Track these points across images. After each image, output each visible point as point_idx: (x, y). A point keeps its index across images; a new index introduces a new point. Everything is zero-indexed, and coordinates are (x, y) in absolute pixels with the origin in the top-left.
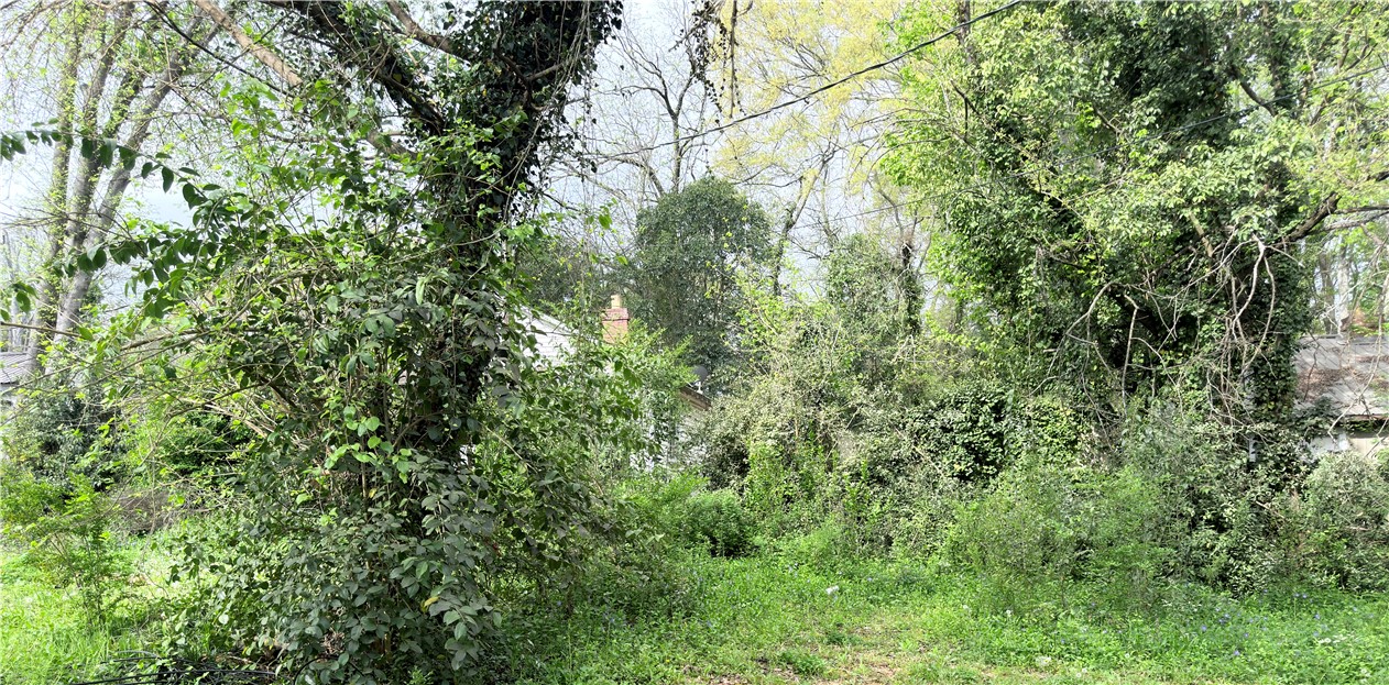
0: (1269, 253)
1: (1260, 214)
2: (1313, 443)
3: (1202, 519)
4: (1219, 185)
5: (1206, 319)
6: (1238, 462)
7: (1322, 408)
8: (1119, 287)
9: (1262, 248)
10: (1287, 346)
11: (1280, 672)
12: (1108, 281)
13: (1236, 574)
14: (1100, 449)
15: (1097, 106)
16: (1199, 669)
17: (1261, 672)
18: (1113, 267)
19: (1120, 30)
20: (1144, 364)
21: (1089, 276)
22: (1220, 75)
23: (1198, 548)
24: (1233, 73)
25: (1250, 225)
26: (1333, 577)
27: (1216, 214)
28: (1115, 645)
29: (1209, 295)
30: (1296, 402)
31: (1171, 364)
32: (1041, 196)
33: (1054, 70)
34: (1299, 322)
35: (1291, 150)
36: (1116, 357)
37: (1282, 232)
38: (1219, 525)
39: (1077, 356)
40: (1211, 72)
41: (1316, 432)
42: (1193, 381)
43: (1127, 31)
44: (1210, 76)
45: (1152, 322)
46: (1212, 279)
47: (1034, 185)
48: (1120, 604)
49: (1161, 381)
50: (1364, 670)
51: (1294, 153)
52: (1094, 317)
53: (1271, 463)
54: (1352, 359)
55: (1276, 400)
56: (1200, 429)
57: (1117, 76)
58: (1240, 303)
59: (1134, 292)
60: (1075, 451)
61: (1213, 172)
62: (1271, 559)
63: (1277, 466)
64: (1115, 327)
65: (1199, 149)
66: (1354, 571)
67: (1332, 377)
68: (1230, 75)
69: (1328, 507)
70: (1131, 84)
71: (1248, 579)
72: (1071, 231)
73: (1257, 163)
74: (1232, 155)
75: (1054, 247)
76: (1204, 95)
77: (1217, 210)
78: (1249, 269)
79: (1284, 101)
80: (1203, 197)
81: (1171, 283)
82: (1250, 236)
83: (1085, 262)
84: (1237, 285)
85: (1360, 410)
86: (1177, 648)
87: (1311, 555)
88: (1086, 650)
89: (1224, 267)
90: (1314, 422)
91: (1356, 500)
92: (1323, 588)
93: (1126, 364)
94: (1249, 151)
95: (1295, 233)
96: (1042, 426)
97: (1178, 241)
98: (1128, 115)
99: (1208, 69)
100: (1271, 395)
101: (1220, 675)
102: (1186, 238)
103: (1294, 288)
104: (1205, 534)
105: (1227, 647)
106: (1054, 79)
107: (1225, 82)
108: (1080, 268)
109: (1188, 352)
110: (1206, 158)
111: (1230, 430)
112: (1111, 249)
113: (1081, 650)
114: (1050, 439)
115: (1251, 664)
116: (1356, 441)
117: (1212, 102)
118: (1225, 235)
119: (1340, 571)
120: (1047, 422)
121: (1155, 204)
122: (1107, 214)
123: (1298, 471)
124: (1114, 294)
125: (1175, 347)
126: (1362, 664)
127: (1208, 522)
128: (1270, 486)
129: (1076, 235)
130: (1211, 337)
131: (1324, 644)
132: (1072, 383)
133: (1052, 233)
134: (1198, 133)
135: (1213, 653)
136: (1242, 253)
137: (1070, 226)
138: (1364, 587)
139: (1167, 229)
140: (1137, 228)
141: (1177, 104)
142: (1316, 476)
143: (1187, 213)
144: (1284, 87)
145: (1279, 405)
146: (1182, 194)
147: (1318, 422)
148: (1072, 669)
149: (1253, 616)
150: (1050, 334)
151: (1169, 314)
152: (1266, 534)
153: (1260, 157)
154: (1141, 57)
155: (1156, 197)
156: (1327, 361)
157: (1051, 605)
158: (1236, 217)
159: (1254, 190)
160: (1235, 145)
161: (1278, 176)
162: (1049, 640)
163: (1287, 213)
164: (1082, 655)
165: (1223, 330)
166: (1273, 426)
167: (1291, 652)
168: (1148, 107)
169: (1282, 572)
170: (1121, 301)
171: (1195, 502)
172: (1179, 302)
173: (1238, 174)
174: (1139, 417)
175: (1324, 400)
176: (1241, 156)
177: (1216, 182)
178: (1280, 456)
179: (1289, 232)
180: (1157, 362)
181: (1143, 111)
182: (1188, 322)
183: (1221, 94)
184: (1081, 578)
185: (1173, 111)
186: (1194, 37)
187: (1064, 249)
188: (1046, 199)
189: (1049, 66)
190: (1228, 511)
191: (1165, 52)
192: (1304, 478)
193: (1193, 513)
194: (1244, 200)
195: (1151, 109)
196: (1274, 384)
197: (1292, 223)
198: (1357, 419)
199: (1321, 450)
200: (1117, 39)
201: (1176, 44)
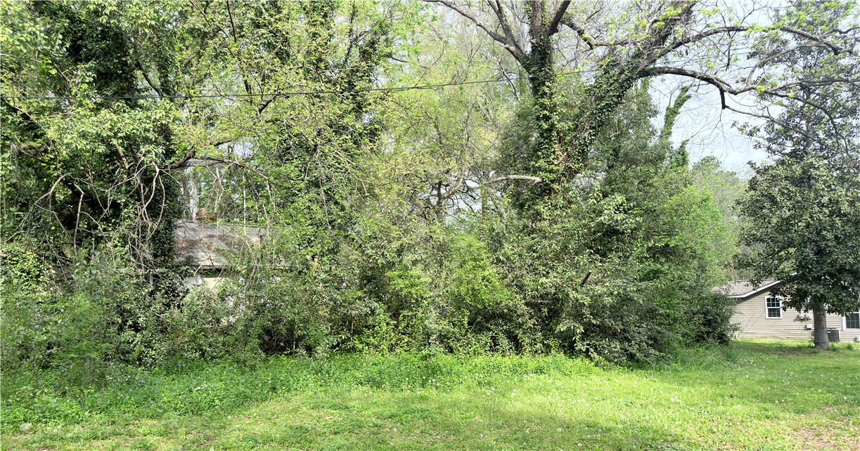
0: (161, 173)
1: (156, 150)
2: (185, 280)
3: (126, 325)
4: (133, 129)
5: (126, 205)
6: (147, 290)
7: (189, 261)
8: (71, 179)
9: (158, 170)
10: (170, 226)
11: (175, 409)
12: (63, 174)
13: (146, 356)
14: (56, 281)
15: (54, 61)
16: (131, 415)
17: (165, 411)
18: (67, 165)
19: (68, 17)
20: (87, 229)
21: (49, 169)
22: (131, 65)
23: (124, 342)
24: (138, 66)
25: (150, 155)
26: (198, 354)
27: (130, 145)
29: (126, 191)
30: (175, 257)
31: (105, 230)
32: (15, 110)
33: (24, 29)
34: (176, 213)
35: (172, 119)
36: (69, 222)
37: (168, 162)
38: (136, 328)
39: (40, 218)
40: (125, 61)
41: (186, 275)
42: (119, 242)
43: (72, 18)
44: (125, 63)
45: (94, 204)
46: (128, 183)
47: (9, 101)
49: (99, 240)
50: (217, 401)
51: (173, 121)
52: (53, 196)
53: (163, 291)
54: (202, 235)
55: (165, 255)
56: (123, 270)
57: (68, 46)
58: (147, 198)
59: (81, 183)
60: (38, 282)
61: (130, 121)
62: (164, 347)
63: (166, 293)
64: (67, 203)
65: (121, 105)
66: (208, 349)
67: (192, 244)
68: (136, 66)
69: (194, 316)
70: (76, 53)
71: (153, 359)
72: (36, 136)
73: (154, 122)
74: (139, 114)
75: (23, 145)
76: (121, 74)
77: (132, 143)
78: (151, 180)
79: (166, 90)
80: (124, 134)
81: (103, 180)
82: (151, 162)
83: (47, 159)
84: (144, 188)
85: (208, 263)
86: (116, 404)
87: (186, 342)
89: (136, 177)
90: (185, 268)
91: (208, 311)
92: (193, 360)
93: (77, 228)
94: (149, 114)
95: (174, 164)
96: (13, 264)
97: (107, 156)
98: (75, 73)
99: (124, 59)
100: (162, 252)
101: (143, 417)
102: (112, 155)
103: (173, 193)
104: (128, 334)
105: (146, 399)
106: (25, 35)
107: (134, 69)
108: (43, 162)
109: (115, 224)
110: (124, 112)
111: (141, 272)
112: (64, 153)
114: (19, 273)
115: (160, 407)
116: (205, 279)
117: (126, 79)
118: (136, 159)
119: (201, 350)
120: (17, 261)
121: (94, 132)
122: (62, 131)
123: (179, 296)
124: (67, 183)
125: (106, 220)
126: (216, 398)
127: (130, 326)
128: (164, 304)
129: (40, 140)
130: (129, 217)
131: (197, 391)
132: (36, 236)
133: (22, 135)
134: (119, 94)
135: (138, 404)
136: (146, 170)
137: (36, 133)
138: (213, 358)
139: (102, 149)
140: (81, 144)
141: (106, 74)
142: (187, 299)
143: (114, 142)
144: (166, 82)
145: (167, 258)
146: (111, 130)
147: (187, 269)
149: (157, 380)
150: (20, 202)
151: (104, 201)
152: (162, 331)
153: (155, 119)
154: (81, 38)
155: (95, 128)
156: (191, 235)
157: (30, 388)
158: (143, 150)
159: (151, 135)
160: (141, 108)
161: (165, 132)
162: (30, 411)
163: (169, 153)
165: (136, 213)
166: (166, 270)
167: (180, 397)
168: (88, 71)
169: (171, 353)
170: (72, 188)
171: (121, 315)
172: (110, 194)
173: (143, 125)
174: (85, 262)
175: (190, 257)
176: (145, 115)
177: (132, 127)
178: (168, 287)
179: (171, 163)
180: (96, 227)
181: (84, 73)
182: (116, 206)
183: (132, 76)
185: (103, 79)
186: (115, 41)
187: (31, 148)
188: (19, 113)
189: (21, 25)
190: (141, 319)
191: (97, 41)
192: (181, 300)
193: (120, 320)
194: (147, 140)
195: (91, 73)
196: (163, 246)
197: (173, 159)
198: (206, 268)
199: (190, 284)
200: (66, 23)
201: (104, 38)
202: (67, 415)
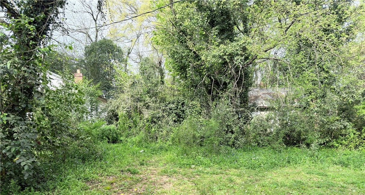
0: (243, 68)
1: (240, 58)
2: (252, 113)
3: (228, 131)
4: (232, 51)
5: (229, 83)
6: (236, 117)
7: (254, 105)
8: (210, 75)
9: (241, 66)
10: (247, 90)
11: (245, 166)
12: (207, 73)
13: (236, 144)
14: (206, 114)
15: (204, 29)
16: (228, 166)
17: (241, 166)
18: (208, 69)
19: (210, 10)
20: (216, 94)
21: (203, 72)
22: (232, 24)
23: (228, 138)
24: (235, 24)
25: (238, 60)
26: (256, 144)
27: (231, 58)
28: (209, 162)
29: (230, 77)
30: (249, 103)
31: (222, 94)
32: (191, 50)
33: (194, 18)
34: (249, 85)
35: (247, 43)
36: (209, 92)
37: (245, 63)
38: (232, 132)
39: (201, 91)
40: (230, 23)
41: (253, 110)
42: (226, 98)
43: (212, 11)
44: (230, 24)
45: (217, 83)
46: (231, 73)
47: (190, 48)
48: (210, 152)
49: (219, 98)
50: (262, 165)
51: (248, 44)
52: (204, 81)
53: (244, 118)
54: (261, 93)
55: (245, 103)
56: (228, 109)
57: (209, 22)
58: (236, 80)
59: (213, 76)
60: (201, 115)
61: (231, 47)
62: (244, 140)
63: (245, 118)
64: (209, 85)
65: (227, 41)
66: (261, 142)
67: (257, 98)
68: (234, 24)
69: (255, 128)
70: (212, 24)
71: (239, 145)
72: (199, 60)
73: (240, 46)
74: (234, 44)
75: (195, 64)
76: (228, 28)
77: (232, 56)
78: (238, 72)
79: (246, 31)
80: (228, 53)
81: (222, 74)
82: (238, 63)
83: (202, 68)
84: (236, 75)
85: (262, 105)
86: (223, 161)
87: (252, 139)
88: (203, 163)
89: (233, 70)
90: (252, 108)
91: (261, 126)
92: (254, 146)
93: (212, 94)
94: (238, 43)
95: (248, 63)
96: (193, 109)
97: (224, 64)
98: (212, 32)
99: (229, 22)
100: (244, 101)
101: (232, 168)
102: (225, 63)
103: (248, 76)
104: (230, 134)
105: (234, 161)
106: (194, 21)
107: (233, 26)
108: (201, 69)
109: (225, 91)
110: (229, 44)
111: (234, 110)
112: (208, 65)
113: (202, 163)
114: (195, 112)
115: (239, 165)
116: (261, 112)
117: (230, 30)
118: (233, 63)
119: (258, 142)
120: (194, 107)
121: (218, 54)
122: (207, 56)
123: (249, 119)
124: (209, 76)
125: (222, 90)
126: (262, 163)
127: (230, 132)
128: (243, 123)
129: (200, 61)
130: (230, 88)
131: (254, 159)
132: (200, 98)
133: (194, 60)
134: (227, 37)
135: (231, 162)
136: (237, 67)
137: (198, 59)
138: (263, 146)
139: (220, 61)
140: (214, 60)
141: (223, 30)
142: (253, 121)
143: (225, 57)
144: (246, 28)
145: (245, 104)
146: (224, 52)
147: (253, 108)
148: (199, 168)
149: (239, 153)
150: (194, 86)
151: (221, 81)
152: (242, 134)
153: (241, 44)
154: (214, 17)
155: (218, 53)
156: (255, 94)
157: (195, 153)
158: (235, 59)
159: (239, 53)
160: (235, 41)
161: (244, 49)
162: (194, 161)
163: (246, 58)
164: (202, 164)
165: (233, 86)
166: (244, 109)
167: (247, 161)
168: (216, 30)
169: (245, 143)
170: (210, 78)
171: (227, 127)
172: (223, 79)
173: (236, 48)
174: (215, 107)
175: (255, 103)
176: (236, 44)
177: (231, 50)
178: (246, 116)
179: (247, 63)
180: (219, 94)
181: (215, 31)
182: (225, 84)
183: (232, 28)
184: (202, 146)
185: (222, 31)
186: (226, 14)
187: (197, 64)
188: (192, 51)
189: (193, 17)
190: (234, 129)
191: (220, 17)
192: (250, 121)
193: (227, 129)
194: (237, 55)
195: (217, 31)
196: (244, 99)
197: (248, 61)
198: (262, 107)
199: (254, 115)
200: (209, 12)
201: (222, 15)
202: (206, 164)
